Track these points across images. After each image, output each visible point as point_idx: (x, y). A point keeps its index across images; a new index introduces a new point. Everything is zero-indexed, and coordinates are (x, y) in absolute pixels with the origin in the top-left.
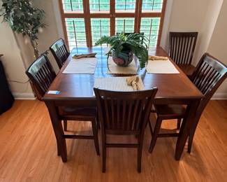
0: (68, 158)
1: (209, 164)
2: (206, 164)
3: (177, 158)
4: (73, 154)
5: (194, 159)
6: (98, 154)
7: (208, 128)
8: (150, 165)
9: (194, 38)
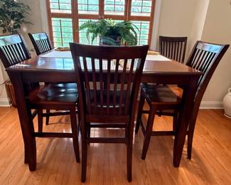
0: (37, 167)
1: (215, 170)
2: (211, 171)
3: (176, 164)
4: (45, 161)
5: (196, 165)
6: (78, 160)
7: (208, 134)
8: (142, 172)
9: (184, 43)
